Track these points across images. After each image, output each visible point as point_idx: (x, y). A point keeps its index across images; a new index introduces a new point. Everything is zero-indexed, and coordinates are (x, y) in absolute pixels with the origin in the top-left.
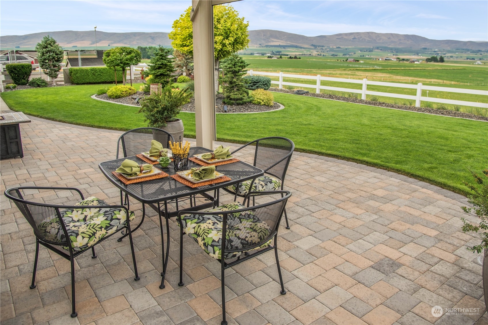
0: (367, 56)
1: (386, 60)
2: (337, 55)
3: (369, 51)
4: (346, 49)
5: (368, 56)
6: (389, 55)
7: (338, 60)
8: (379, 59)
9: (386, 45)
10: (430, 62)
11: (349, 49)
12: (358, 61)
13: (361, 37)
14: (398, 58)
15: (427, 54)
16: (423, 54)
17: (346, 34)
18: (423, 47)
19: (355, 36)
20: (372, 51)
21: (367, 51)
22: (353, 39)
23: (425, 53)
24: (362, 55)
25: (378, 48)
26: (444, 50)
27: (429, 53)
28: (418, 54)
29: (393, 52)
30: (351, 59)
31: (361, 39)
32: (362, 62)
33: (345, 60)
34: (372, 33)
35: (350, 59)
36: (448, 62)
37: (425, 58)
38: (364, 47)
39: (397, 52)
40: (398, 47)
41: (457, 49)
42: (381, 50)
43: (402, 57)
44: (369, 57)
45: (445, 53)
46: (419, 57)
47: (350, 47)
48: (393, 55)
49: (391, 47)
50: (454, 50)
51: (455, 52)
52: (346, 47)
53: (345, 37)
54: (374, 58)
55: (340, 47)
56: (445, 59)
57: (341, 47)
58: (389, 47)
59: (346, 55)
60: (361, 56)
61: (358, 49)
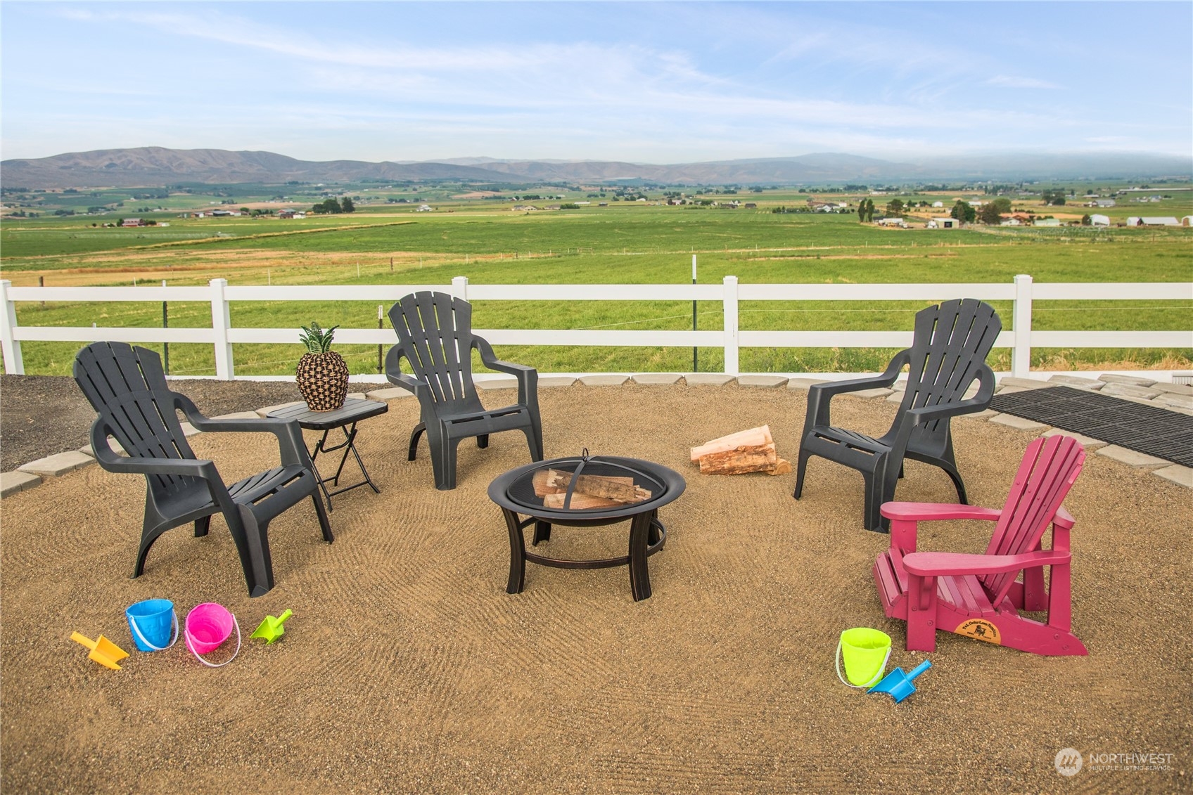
0: (157, 210)
1: (215, 215)
2: (72, 213)
3: (159, 197)
4: (95, 194)
5: (160, 208)
6: (212, 203)
7: (94, 225)
8: (197, 216)
9: (199, 180)
10: (324, 213)
11: (101, 193)
12: (153, 223)
13: (130, 162)
14: (246, 210)
15: (303, 194)
16: (292, 196)
17: (86, 155)
18: (289, 179)
19: (111, 159)
20: (167, 196)
21: (152, 197)
22: (108, 166)
23: (298, 195)
24: (143, 208)
25: (179, 188)
26: (336, 184)
27: (306, 192)
28: (281, 197)
29: (219, 196)
30: (134, 220)
31: (130, 167)
32: (164, 225)
33: (115, 224)
34: (158, 150)
35: (130, 220)
36: (363, 210)
37: (310, 205)
38: (142, 187)
39: (230, 195)
40: (228, 182)
41: (364, 182)
42: (189, 192)
43: (253, 206)
44: (163, 210)
45: (340, 190)
46: (286, 204)
47: (105, 189)
48: (224, 202)
49: (212, 182)
50: (358, 183)
51: (361, 188)
52: (93, 190)
53: (84, 163)
54: (183, 214)
55: (74, 189)
56: (357, 204)
57: (79, 189)
58: (206, 182)
59: (97, 209)
60: (140, 210)
61: (127, 193)
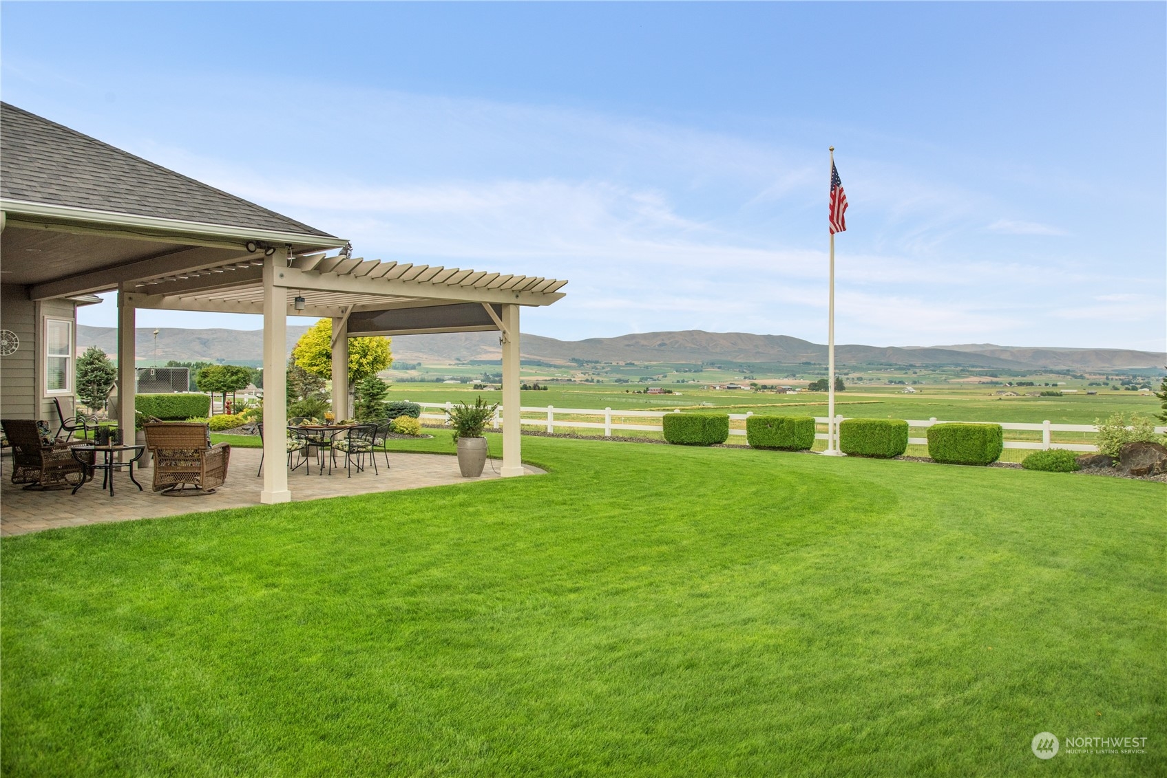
0: (691, 382)
1: (729, 388)
2: (627, 381)
3: (695, 372)
4: (647, 367)
5: (694, 380)
6: (736, 378)
7: (627, 391)
8: (715, 388)
9: (729, 358)
10: (817, 390)
11: (651, 367)
12: (670, 392)
13: (677, 342)
14: (755, 385)
15: (813, 374)
16: (803, 375)
17: (644, 336)
18: (804, 360)
19: (663, 340)
20: (701, 371)
21: (690, 371)
22: (660, 345)
23: (809, 374)
24: (680, 379)
25: (712, 364)
26: (844, 365)
27: (816, 372)
28: (794, 376)
29: (743, 372)
30: (656, 389)
31: (676, 346)
32: (677, 394)
33: (642, 391)
34: (699, 332)
35: (653, 389)
36: (852, 389)
37: (808, 382)
38: (684, 362)
39: (752, 372)
40: (752, 361)
41: (869, 364)
42: (719, 368)
43: (761, 381)
44: (696, 382)
45: (846, 371)
46: (797, 381)
47: (655, 363)
48: (745, 378)
49: (739, 361)
50: (864, 365)
51: (866, 370)
52: (646, 363)
53: (643, 342)
54: (704, 386)
55: (633, 362)
56: (847, 384)
57: (636, 363)
58: (734, 361)
59: (646, 379)
60: (678, 382)
61: (671, 367)
